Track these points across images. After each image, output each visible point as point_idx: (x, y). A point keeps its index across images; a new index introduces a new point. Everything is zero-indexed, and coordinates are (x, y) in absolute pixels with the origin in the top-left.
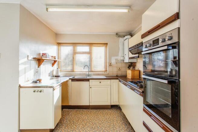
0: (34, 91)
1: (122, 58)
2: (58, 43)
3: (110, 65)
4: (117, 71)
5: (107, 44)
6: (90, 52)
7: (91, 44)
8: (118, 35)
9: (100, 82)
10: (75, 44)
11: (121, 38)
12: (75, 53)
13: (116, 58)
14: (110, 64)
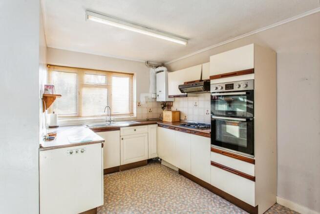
0: (71, 153)
1: (153, 96)
2: (47, 65)
3: (139, 105)
4: (148, 114)
5: (133, 74)
6: (107, 85)
7: (109, 73)
8: (149, 64)
9: (135, 130)
10: (81, 70)
11: (151, 69)
12: (81, 85)
13: (146, 95)
14: (139, 103)
